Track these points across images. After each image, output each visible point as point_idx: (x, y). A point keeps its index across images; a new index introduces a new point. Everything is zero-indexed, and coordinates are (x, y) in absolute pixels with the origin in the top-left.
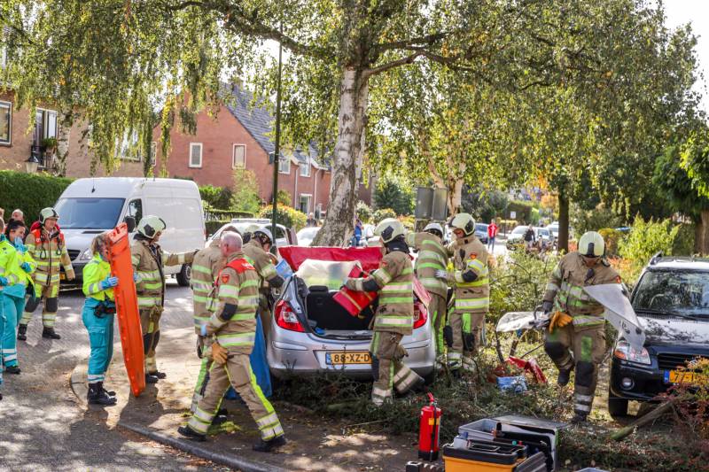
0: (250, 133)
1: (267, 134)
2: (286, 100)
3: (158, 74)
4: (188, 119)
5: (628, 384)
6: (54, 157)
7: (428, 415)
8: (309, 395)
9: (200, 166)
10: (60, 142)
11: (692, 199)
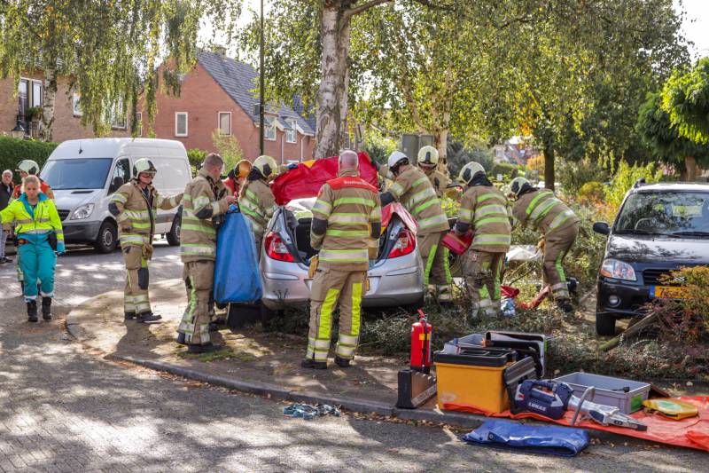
0: (234, 100)
1: (252, 91)
2: (269, 55)
3: (141, 37)
4: (172, 82)
5: (614, 301)
6: (40, 123)
7: (418, 330)
8: (302, 323)
9: (186, 135)
10: (45, 108)
11: (676, 146)
